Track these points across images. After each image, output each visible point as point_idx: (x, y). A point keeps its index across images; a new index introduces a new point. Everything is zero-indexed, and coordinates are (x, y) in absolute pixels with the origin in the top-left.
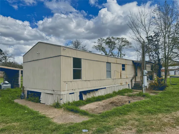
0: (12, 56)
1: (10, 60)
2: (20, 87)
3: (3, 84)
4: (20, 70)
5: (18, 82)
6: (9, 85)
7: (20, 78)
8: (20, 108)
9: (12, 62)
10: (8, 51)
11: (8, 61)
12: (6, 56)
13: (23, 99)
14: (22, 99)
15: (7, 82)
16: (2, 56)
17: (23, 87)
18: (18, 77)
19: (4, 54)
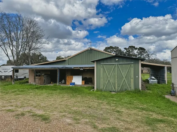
0: (154, 53)
1: (153, 57)
2: (167, 83)
3: (150, 79)
4: (166, 66)
5: (164, 78)
6: (155, 80)
7: (166, 74)
8: (173, 104)
9: (155, 59)
10: (150, 49)
11: (151, 58)
12: (149, 54)
13: (174, 96)
14: (172, 95)
15: (153, 78)
16: (146, 54)
17: (173, 83)
18: (164, 73)
19: (147, 52)
